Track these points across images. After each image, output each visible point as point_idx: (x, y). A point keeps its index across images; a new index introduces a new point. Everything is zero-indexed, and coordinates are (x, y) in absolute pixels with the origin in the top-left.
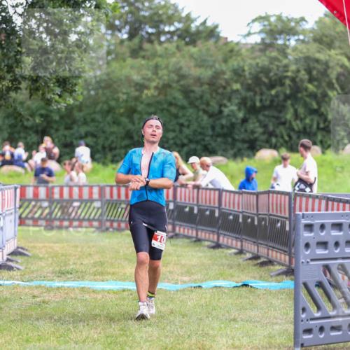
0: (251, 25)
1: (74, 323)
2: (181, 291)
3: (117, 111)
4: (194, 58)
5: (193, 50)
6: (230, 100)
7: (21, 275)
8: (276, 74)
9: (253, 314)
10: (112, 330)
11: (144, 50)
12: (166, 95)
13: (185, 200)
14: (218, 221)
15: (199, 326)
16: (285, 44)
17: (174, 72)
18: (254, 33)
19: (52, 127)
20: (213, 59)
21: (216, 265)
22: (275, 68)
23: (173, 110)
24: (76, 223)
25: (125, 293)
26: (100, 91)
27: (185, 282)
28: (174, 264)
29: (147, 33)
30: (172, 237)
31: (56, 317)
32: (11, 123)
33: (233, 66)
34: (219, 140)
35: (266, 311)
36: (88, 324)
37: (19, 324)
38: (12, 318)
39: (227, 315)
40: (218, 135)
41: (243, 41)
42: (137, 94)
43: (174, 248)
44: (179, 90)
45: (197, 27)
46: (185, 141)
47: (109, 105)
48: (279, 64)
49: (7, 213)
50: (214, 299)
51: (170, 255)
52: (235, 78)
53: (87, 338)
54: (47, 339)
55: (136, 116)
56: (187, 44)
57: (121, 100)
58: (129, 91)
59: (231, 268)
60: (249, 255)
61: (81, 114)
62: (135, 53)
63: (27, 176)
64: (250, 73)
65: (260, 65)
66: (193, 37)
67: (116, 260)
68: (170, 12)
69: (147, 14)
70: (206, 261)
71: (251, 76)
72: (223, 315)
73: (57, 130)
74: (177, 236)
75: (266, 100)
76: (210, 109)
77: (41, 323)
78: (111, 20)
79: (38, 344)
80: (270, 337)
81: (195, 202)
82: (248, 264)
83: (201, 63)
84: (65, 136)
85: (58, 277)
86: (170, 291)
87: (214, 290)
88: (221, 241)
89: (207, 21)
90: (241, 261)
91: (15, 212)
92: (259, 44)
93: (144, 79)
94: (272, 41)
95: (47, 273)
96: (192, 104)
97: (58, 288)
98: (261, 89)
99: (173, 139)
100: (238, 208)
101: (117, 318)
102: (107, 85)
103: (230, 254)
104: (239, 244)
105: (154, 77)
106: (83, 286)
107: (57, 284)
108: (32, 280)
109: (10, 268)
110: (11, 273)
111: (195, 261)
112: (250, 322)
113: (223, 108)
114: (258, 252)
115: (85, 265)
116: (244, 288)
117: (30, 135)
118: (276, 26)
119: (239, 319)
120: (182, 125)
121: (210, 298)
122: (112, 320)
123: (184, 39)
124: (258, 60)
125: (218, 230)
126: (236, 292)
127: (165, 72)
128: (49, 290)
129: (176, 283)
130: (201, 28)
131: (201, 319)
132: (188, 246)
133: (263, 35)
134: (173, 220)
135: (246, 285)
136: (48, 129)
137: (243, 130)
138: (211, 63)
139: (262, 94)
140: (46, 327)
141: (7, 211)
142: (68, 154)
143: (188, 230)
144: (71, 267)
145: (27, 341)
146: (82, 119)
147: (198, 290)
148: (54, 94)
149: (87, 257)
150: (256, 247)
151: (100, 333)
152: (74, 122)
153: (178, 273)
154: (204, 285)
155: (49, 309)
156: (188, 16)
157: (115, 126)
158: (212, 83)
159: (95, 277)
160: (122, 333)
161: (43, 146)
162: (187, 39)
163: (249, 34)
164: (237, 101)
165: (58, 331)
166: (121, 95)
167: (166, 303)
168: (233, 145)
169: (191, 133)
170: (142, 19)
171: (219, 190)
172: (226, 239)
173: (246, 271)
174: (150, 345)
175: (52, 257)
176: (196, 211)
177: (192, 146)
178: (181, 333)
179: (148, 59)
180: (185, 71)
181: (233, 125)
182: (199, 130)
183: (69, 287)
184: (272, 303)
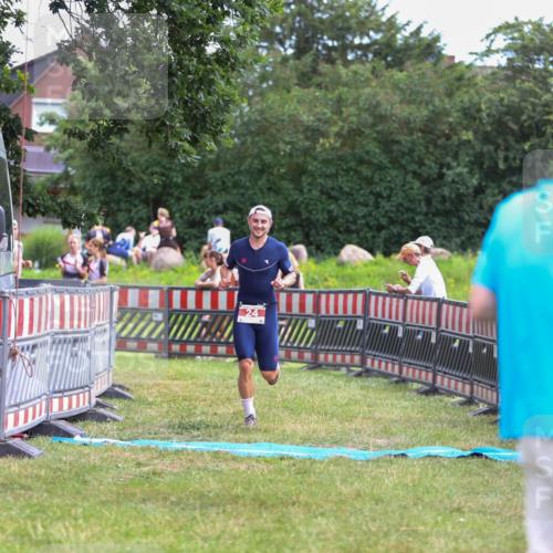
0: (492, 37)
1: (202, 507)
2: (373, 461)
3: (275, 172)
4: (401, 90)
5: (399, 75)
6: (456, 157)
7: (118, 429)
8: (530, 117)
9: (488, 501)
10: (262, 521)
11: (320, 75)
12: (353, 148)
13: (383, 315)
14: (435, 350)
15: (402, 519)
16: (546, 70)
17: (366, 110)
18: (497, 51)
19: (171, 195)
20: (431, 90)
21: (431, 421)
22: (530, 107)
23: (366, 171)
24: (206, 349)
25: (283, 462)
26: (249, 139)
27: (380, 447)
28: (364, 418)
29: (325, 46)
30: (359, 375)
31: (173, 499)
32: (104, 186)
33: (462, 101)
34: (437, 220)
35: (510, 496)
36: (224, 511)
37: (115, 508)
38: (104, 498)
39: (446, 501)
40: (437, 214)
41: (479, 63)
42: (307, 143)
43: (364, 392)
44: (375, 139)
45: (406, 38)
46: (384, 221)
47: (262, 160)
48: (537, 101)
49: (99, 329)
50: (427, 474)
51: (356, 402)
52: (465, 122)
53: (223, 532)
54: (159, 533)
55: (305, 180)
56: (389, 66)
57: (282, 153)
58: (295, 140)
59: (455, 426)
60: (483, 407)
61: (218, 175)
62: (305, 79)
63: (131, 270)
64: (488, 115)
65: (506, 101)
66: (400, 55)
67: (270, 409)
68: (363, 14)
69: (325, 16)
70: (415, 415)
71: (491, 120)
72: (440, 502)
73: (179, 199)
74: (368, 373)
75: (515, 159)
76: (425, 171)
77: (149, 506)
78: (268, 25)
79: (144, 541)
80: (516, 539)
81: (400, 320)
82: (482, 420)
83: (411, 96)
84: (192, 209)
85: (178, 434)
86: (356, 461)
87: (427, 461)
88: (438, 384)
89: (422, 30)
90: (470, 415)
91: (111, 327)
92: (504, 68)
93: (319, 120)
94: (526, 64)
95: (161, 427)
96: (395, 162)
97: (177, 452)
98: (506, 140)
99: (364, 217)
100: (468, 330)
101: (270, 503)
102: (260, 129)
103: (453, 404)
104: (468, 387)
105: (335, 117)
106: (216, 449)
107: (176, 445)
108: (136, 438)
109: (102, 418)
110: (103, 426)
111: (396, 414)
112: (484, 514)
113: (444, 170)
114: (497, 401)
115: (220, 416)
116: (475, 460)
117: (136, 206)
118: (532, 40)
119: (466, 510)
120: (379, 195)
121: (421, 473)
122: (262, 504)
123: (385, 59)
124: (502, 95)
125: (435, 365)
126: (462, 464)
127: (352, 110)
128: (163, 454)
129: (366, 449)
130: (411, 41)
131: (405, 508)
132: (385, 390)
133: (511, 55)
134: (362, 346)
135: (478, 455)
136: (164, 198)
137: (476, 206)
138: (426, 97)
139: (507, 149)
140: (157, 513)
141: (97, 326)
142: (196, 237)
143: (387, 363)
144: (199, 418)
145: (127, 535)
146: (220, 183)
147: (400, 460)
148: (181, 140)
149: (223, 403)
150: (495, 394)
151: (243, 525)
152: (206, 187)
153: (369, 432)
154: (411, 453)
155: (162, 484)
156: (392, 21)
157: (272, 194)
158: (428, 129)
159: (237, 436)
160: (277, 525)
161: (156, 223)
162: (389, 59)
163: (489, 52)
164: (467, 159)
165: (176, 519)
166: (281, 145)
167: (350, 480)
168: (460, 229)
169: (394, 209)
170: (317, 24)
171: (437, 300)
172: (446, 380)
173: (478, 432)
174: (324, 546)
175: (168, 402)
176: (400, 334)
177: (395, 230)
178: (374, 529)
179: (326, 88)
180: (385, 108)
181: (460, 198)
182: (406, 204)
183: (194, 451)
184: (519, 485)
